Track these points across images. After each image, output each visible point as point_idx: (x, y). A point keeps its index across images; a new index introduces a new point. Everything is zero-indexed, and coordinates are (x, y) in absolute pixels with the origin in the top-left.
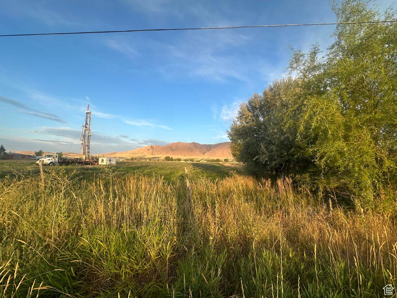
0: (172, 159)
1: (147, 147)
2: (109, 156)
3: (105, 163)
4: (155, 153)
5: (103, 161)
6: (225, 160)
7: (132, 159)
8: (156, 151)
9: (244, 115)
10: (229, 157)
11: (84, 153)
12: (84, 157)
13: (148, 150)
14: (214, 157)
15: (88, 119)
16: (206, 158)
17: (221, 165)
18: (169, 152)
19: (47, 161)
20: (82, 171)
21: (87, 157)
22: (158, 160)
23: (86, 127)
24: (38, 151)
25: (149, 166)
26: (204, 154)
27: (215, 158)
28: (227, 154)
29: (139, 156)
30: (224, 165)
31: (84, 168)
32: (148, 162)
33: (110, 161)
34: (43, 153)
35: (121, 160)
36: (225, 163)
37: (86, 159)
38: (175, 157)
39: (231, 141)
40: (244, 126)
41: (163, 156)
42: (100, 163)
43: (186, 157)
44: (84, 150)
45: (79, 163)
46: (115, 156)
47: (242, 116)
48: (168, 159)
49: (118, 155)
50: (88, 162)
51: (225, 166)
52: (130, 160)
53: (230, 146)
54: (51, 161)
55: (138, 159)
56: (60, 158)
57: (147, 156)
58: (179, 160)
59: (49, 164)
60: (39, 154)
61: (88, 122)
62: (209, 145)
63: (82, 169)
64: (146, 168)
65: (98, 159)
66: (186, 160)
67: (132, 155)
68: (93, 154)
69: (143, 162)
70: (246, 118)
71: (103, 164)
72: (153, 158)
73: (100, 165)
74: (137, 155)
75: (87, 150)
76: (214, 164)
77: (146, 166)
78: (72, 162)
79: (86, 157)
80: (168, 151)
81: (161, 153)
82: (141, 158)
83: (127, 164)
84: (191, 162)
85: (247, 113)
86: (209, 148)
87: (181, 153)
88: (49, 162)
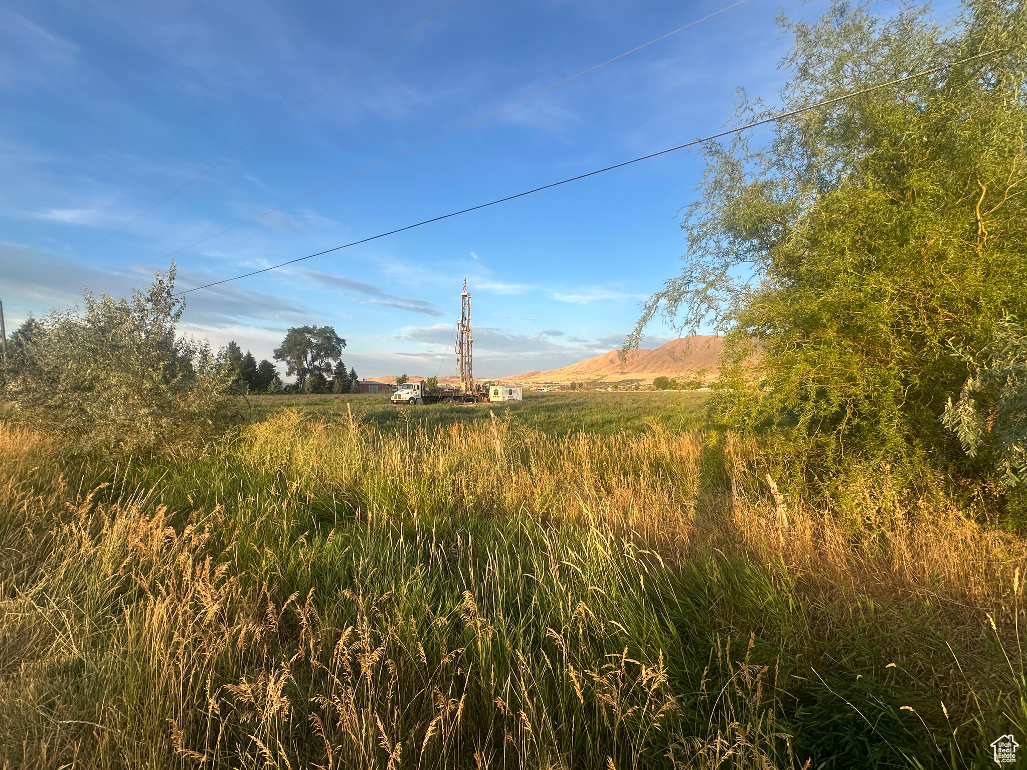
0: (673, 385)
1: (609, 354)
3: (500, 398)
4: (629, 368)
5: (496, 393)
7: (573, 387)
8: (631, 364)
11: (463, 379)
12: (463, 388)
13: (612, 362)
15: (467, 309)
18: (666, 365)
19: (405, 395)
21: (468, 385)
22: (637, 388)
23: (463, 326)
24: (400, 376)
29: (588, 378)
31: (463, 409)
32: (611, 393)
33: (511, 392)
34: (405, 380)
35: (546, 390)
37: (466, 391)
41: (649, 377)
42: (491, 400)
44: (462, 373)
45: (456, 398)
46: (537, 380)
48: (661, 383)
50: (470, 396)
52: (568, 388)
54: (410, 396)
55: (586, 386)
57: (609, 377)
58: (697, 385)
59: (408, 402)
61: (466, 316)
66: (715, 386)
67: (573, 376)
69: (596, 394)
71: (496, 399)
72: (624, 381)
74: (585, 376)
75: (467, 372)
78: (445, 397)
79: (466, 386)
80: (664, 362)
81: (645, 368)
82: (594, 384)
88: (407, 397)
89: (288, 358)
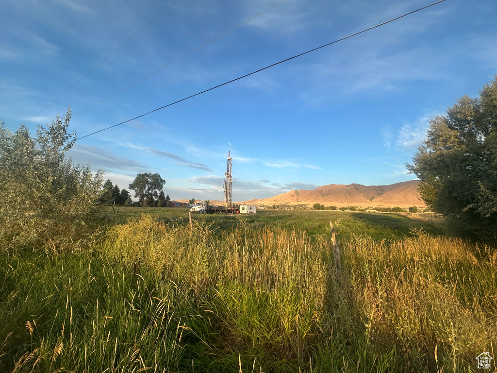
0: (323, 208)
1: (291, 192)
2: (250, 204)
3: (245, 212)
4: (301, 199)
5: (243, 209)
6: (411, 209)
7: (274, 207)
8: (302, 197)
9: (440, 136)
10: (419, 204)
11: (227, 201)
12: (226, 205)
13: (293, 196)
14: (389, 204)
15: (230, 166)
16: (376, 206)
17: (403, 216)
18: (319, 198)
19: (197, 208)
20: (224, 220)
21: (229, 205)
22: (305, 209)
23: (228, 174)
24: (191, 199)
25: (293, 215)
26: (371, 200)
27: (392, 206)
28: (413, 200)
29: (281, 203)
30: (408, 216)
31: (226, 217)
32: (293, 211)
33: (251, 209)
34: (195, 201)
35: (262, 208)
36: (409, 214)
37: (228, 207)
38: (327, 204)
39: (419, 179)
40: (441, 155)
41: (310, 204)
42: (241, 212)
43: (343, 204)
44: (226, 198)
45: (223, 211)
46: (256, 203)
47: (435, 138)
48: (317, 207)
49: (259, 203)
50: (230, 210)
51: (409, 219)
52: (272, 208)
53: (419, 187)
54: (200, 209)
55: (280, 207)
56: (207, 206)
57: (291, 203)
58: (334, 208)
59: (199, 212)
60: (192, 202)
61: (229, 169)
62: (380, 187)
63: (225, 217)
64: (289, 218)
65: (239, 208)
66: (343, 209)
67: (274, 202)
68: (235, 202)
69: (286, 211)
70: (445, 141)
71: (243, 212)
72: (298, 205)
73: (241, 214)
75: (229, 198)
76: (389, 215)
77: (289, 216)
78: (217, 210)
80: (318, 196)
81: (308, 199)
82: (284, 206)
83: (268, 213)
84: (351, 211)
85: (446, 132)
86: (379, 191)
87: (335, 199)
88: (199, 210)
89: (136, 189)
